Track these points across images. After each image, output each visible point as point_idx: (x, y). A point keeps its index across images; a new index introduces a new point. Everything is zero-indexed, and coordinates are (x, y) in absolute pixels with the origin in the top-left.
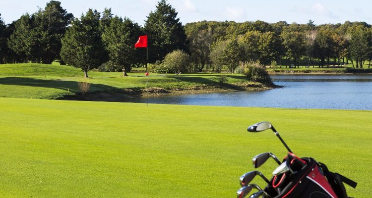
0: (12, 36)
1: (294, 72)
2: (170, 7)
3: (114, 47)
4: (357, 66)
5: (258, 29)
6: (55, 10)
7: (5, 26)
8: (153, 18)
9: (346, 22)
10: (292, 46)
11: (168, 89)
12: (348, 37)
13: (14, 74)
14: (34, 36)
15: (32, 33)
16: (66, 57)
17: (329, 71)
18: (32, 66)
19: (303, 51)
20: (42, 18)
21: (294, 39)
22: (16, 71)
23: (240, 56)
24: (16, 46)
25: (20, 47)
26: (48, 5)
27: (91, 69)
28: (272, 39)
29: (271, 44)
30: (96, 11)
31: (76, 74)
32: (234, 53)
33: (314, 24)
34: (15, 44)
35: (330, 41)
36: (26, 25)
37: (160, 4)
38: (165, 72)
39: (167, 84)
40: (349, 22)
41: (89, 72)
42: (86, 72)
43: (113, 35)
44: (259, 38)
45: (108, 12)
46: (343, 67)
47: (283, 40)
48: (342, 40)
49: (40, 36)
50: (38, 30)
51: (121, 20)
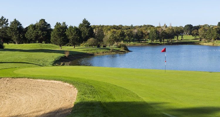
0: (27, 33)
1: (130, 44)
2: (87, 21)
3: (70, 37)
4: (152, 42)
5: (115, 28)
6: (43, 23)
7: (23, 29)
8: (81, 25)
9: (144, 25)
10: (128, 35)
11: (93, 53)
12: (149, 31)
13: (33, 48)
14: (36, 32)
15: (35, 31)
16: (53, 41)
17: (142, 44)
18: (39, 45)
19: (132, 36)
20: (39, 25)
21: (129, 32)
22: (34, 47)
23: (115, 39)
24: (29, 36)
25: (30, 37)
26: (40, 20)
27: (63, 46)
28: (121, 32)
29: (120, 34)
30: (59, 23)
31: (56, 48)
32: (113, 38)
33: (133, 26)
34: (28, 36)
35: (142, 33)
36: (32, 28)
37: (84, 20)
38: (88, 46)
39: (92, 51)
40: (145, 25)
41: (62, 47)
42: (61, 46)
43: (70, 32)
44: (116, 32)
45: (64, 23)
46: (148, 43)
47: (125, 33)
48: (146, 32)
49: (38, 33)
50: (37, 30)
51: (72, 27)
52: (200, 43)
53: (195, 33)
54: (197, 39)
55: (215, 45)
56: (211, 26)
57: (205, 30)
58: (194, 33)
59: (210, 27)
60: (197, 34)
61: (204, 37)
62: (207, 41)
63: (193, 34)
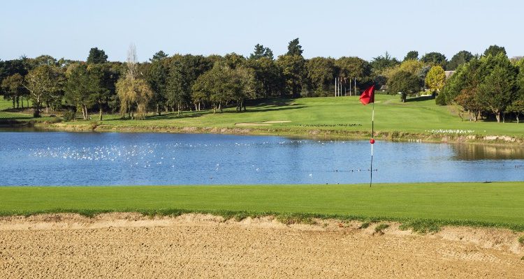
52: (37, 125)
53: (14, 86)
54: (23, 109)
55: (98, 129)
56: (63, 61)
57: (52, 75)
58: (11, 87)
59: (58, 64)
60: (23, 92)
61: (47, 102)
62: (59, 116)
63: (8, 89)
